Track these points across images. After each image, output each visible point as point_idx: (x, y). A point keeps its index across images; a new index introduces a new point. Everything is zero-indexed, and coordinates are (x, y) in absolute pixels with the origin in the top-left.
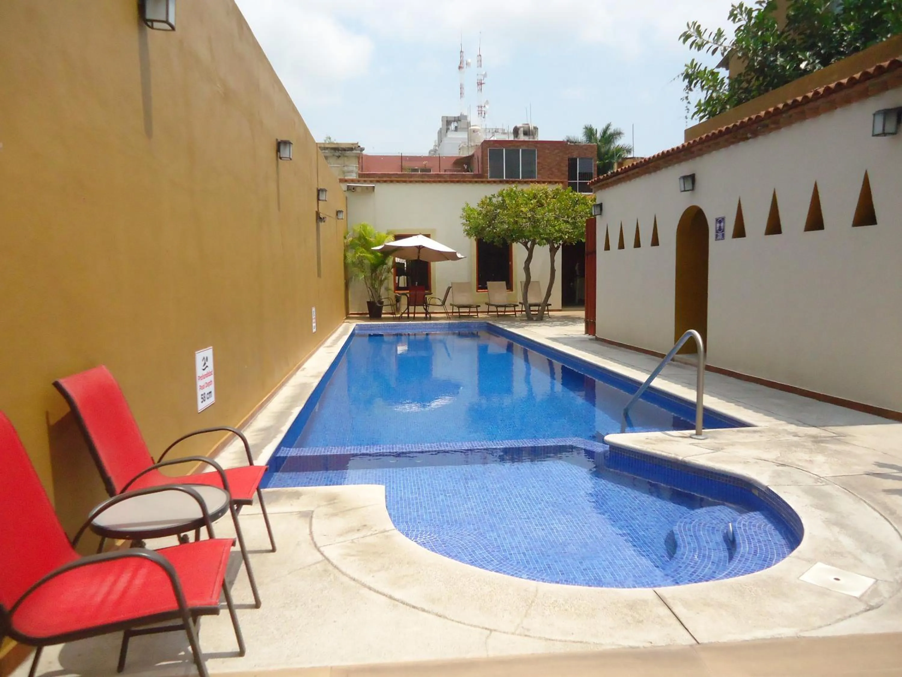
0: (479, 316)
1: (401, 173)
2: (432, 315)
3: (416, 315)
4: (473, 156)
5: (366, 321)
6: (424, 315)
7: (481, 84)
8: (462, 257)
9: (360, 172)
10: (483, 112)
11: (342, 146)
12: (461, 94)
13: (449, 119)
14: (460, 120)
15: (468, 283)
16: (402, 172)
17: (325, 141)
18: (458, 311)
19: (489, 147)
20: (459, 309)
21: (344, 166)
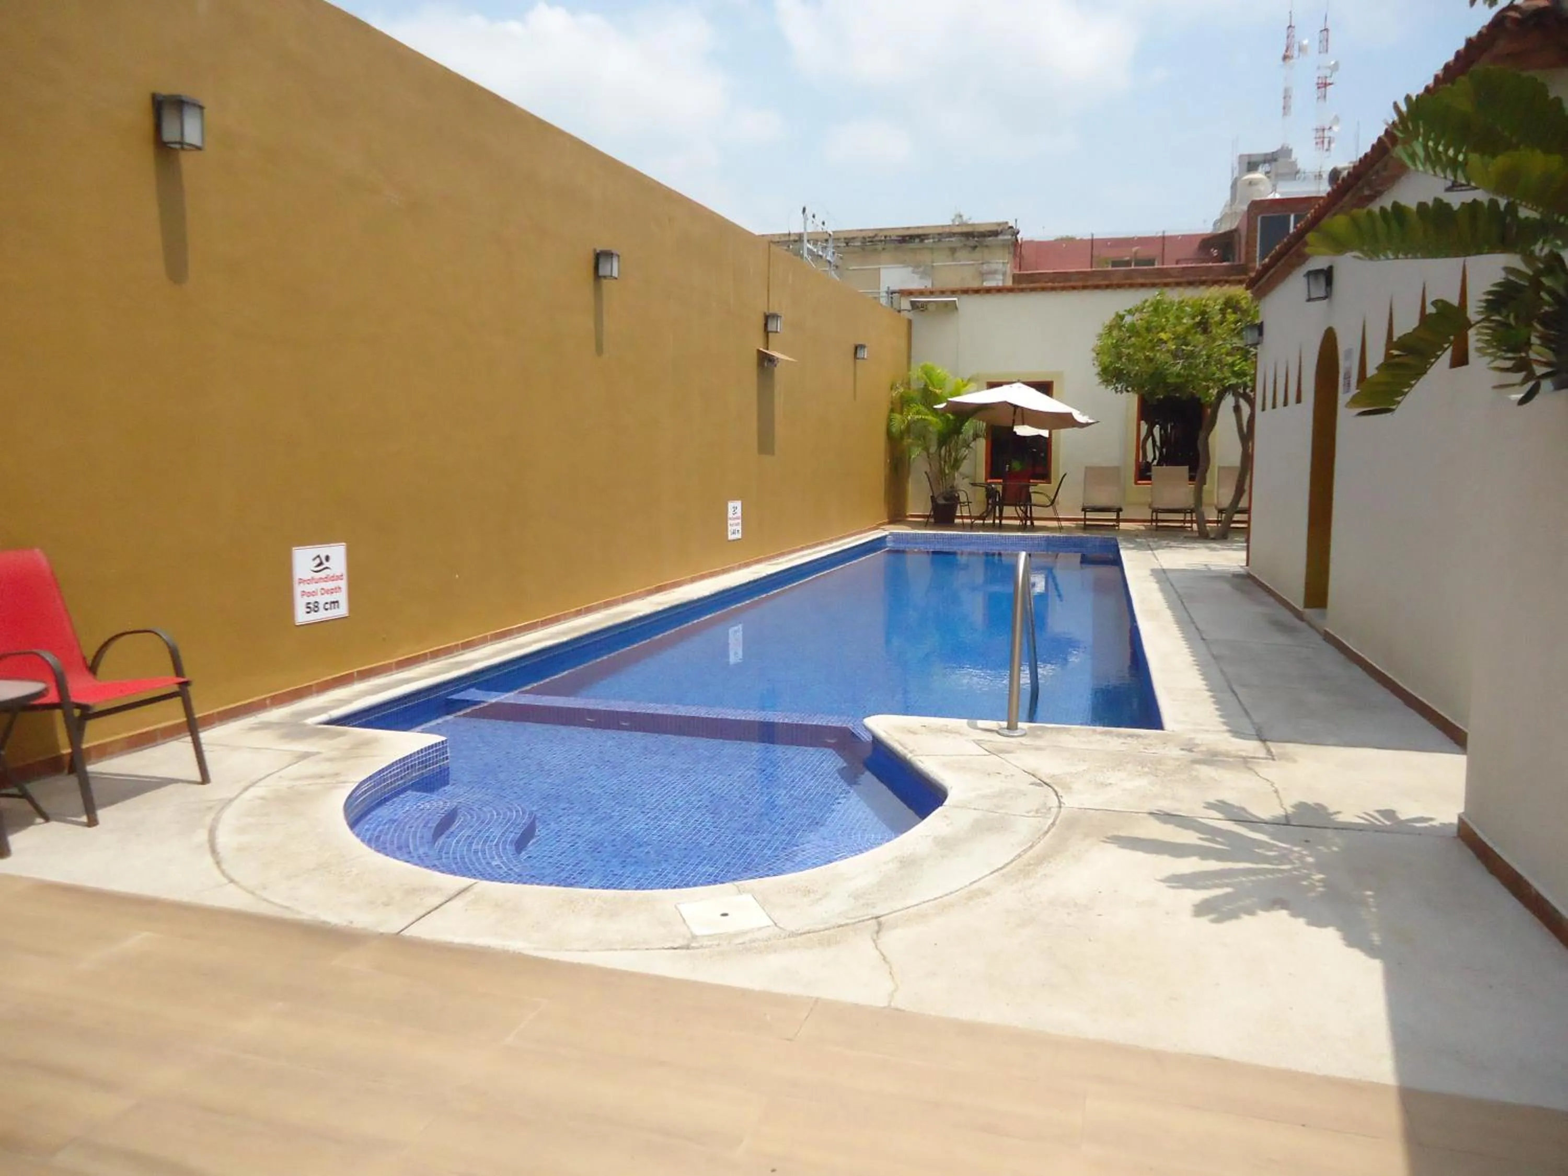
0: (1121, 528)
1: (1089, 270)
2: (1036, 523)
3: (1004, 522)
4: (1236, 230)
5: (913, 528)
6: (1018, 522)
7: (1326, 85)
8: (1091, 421)
9: (1017, 272)
10: (1326, 140)
11: (982, 229)
12: (1284, 108)
13: (1253, 159)
14: (1275, 160)
15: (1117, 469)
16: (1091, 267)
17: (953, 221)
18: (1083, 517)
19: (1261, 213)
20: (1085, 515)
21: (983, 264)
